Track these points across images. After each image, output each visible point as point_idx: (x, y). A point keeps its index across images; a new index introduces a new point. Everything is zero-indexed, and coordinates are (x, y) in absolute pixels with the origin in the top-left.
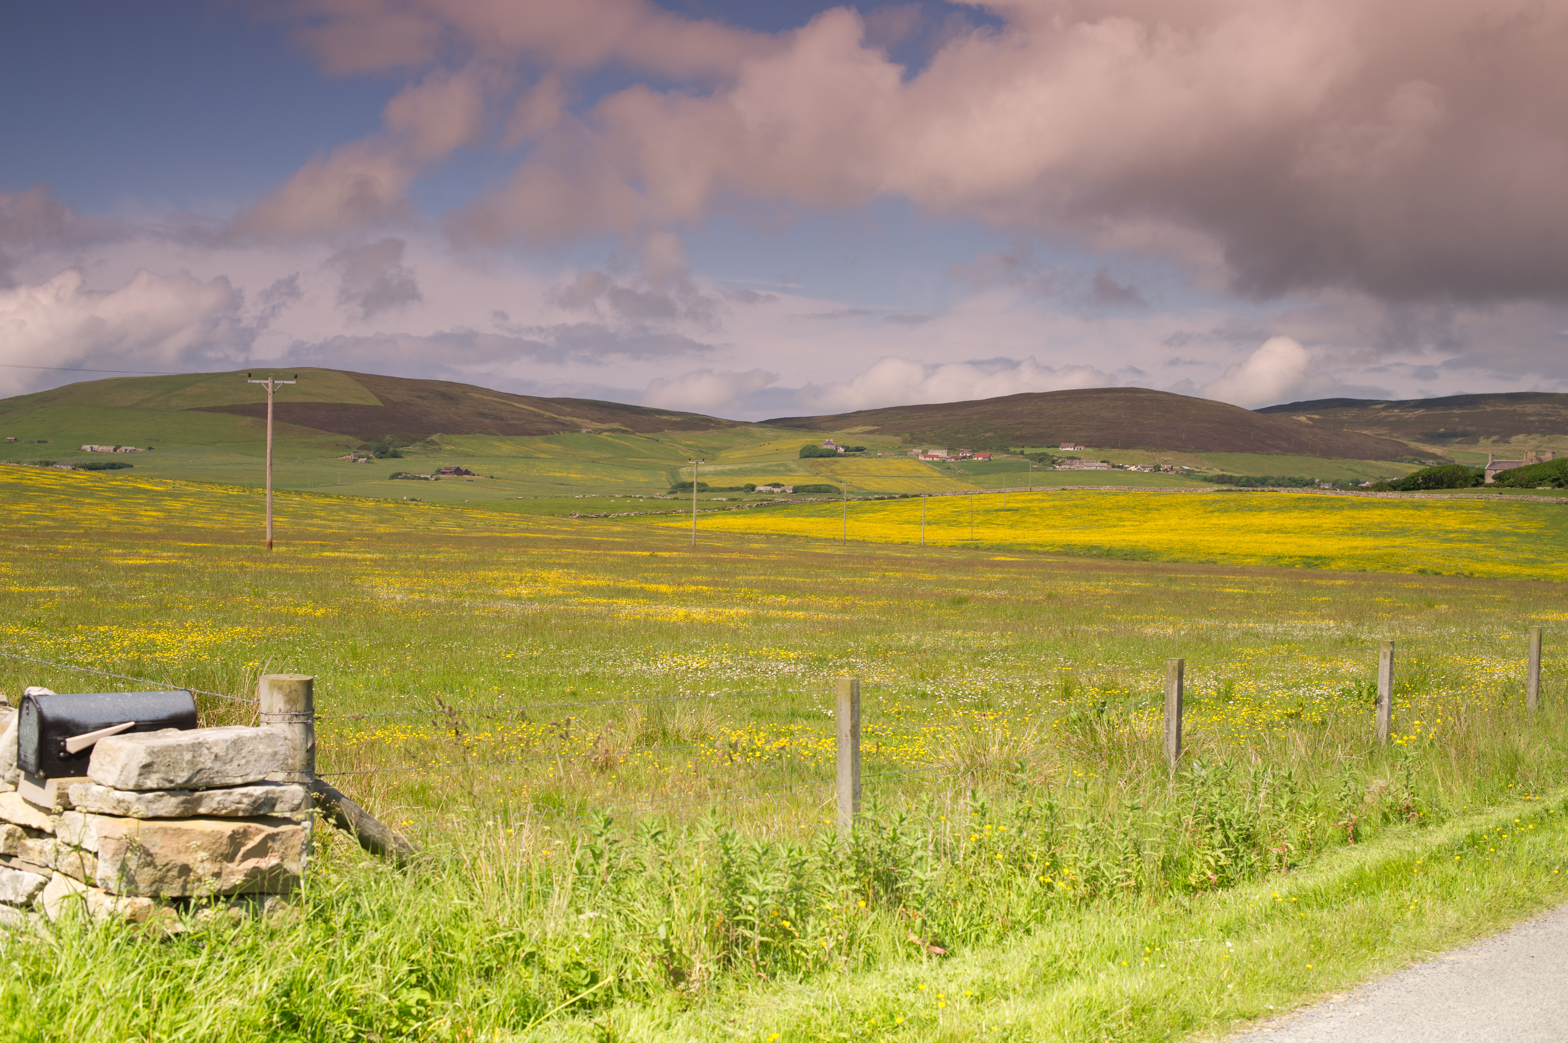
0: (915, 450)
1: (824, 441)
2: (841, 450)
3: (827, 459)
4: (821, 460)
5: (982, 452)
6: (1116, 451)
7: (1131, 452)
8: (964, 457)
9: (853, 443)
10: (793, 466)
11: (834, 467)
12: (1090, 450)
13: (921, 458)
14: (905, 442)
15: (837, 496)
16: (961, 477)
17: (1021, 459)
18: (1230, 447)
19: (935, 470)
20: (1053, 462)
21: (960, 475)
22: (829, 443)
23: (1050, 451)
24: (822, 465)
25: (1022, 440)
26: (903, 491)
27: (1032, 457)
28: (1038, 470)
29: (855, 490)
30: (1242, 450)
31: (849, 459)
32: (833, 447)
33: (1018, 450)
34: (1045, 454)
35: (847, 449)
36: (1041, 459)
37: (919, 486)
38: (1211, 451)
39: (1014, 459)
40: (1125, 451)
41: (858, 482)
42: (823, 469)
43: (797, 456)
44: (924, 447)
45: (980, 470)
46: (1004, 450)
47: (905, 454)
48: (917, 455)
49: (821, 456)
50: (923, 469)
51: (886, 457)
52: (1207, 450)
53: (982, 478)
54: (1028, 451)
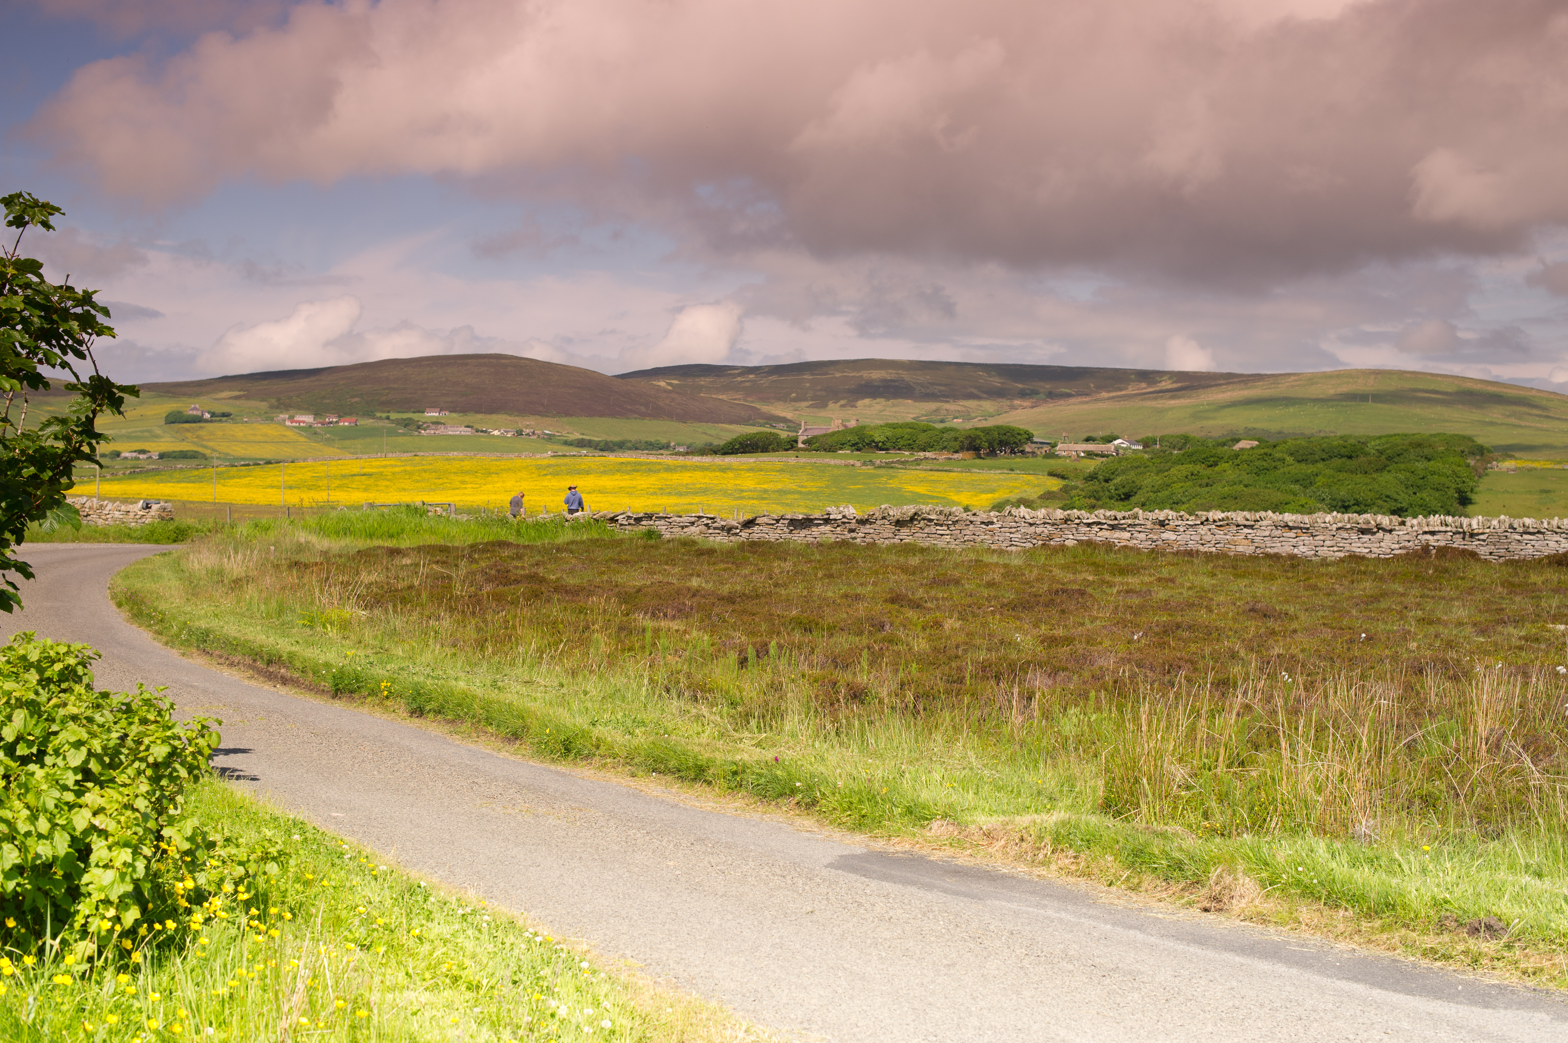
0: (282, 416)
1: (191, 406)
2: (207, 416)
3: (194, 425)
4: (186, 425)
5: (348, 418)
6: (480, 416)
7: (494, 417)
8: (331, 423)
9: (220, 408)
10: (158, 432)
11: (201, 433)
12: (454, 415)
13: (288, 423)
14: (272, 407)
15: (204, 462)
16: (328, 442)
17: (387, 424)
18: (590, 411)
19: (302, 435)
20: (419, 427)
21: (327, 440)
22: (195, 409)
23: (415, 416)
24: (188, 430)
25: (388, 405)
26: (269, 456)
27: (398, 422)
28: (403, 435)
29: (222, 456)
30: (601, 414)
31: (216, 424)
32: (199, 413)
33: (384, 415)
34: (410, 419)
35: (213, 415)
36: (407, 424)
37: (286, 451)
38: (571, 415)
39: (380, 424)
40: (489, 416)
41: (223, 447)
42: (189, 435)
43: (163, 422)
44: (292, 412)
45: (346, 435)
46: (370, 414)
47: (272, 420)
48: (284, 420)
49: (187, 422)
50: (289, 433)
51: (253, 423)
52: (568, 414)
53: (347, 443)
54: (394, 416)
